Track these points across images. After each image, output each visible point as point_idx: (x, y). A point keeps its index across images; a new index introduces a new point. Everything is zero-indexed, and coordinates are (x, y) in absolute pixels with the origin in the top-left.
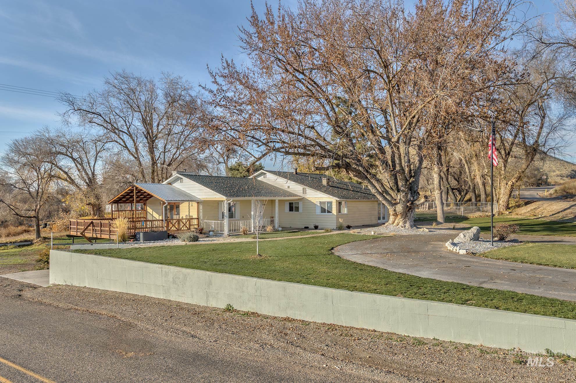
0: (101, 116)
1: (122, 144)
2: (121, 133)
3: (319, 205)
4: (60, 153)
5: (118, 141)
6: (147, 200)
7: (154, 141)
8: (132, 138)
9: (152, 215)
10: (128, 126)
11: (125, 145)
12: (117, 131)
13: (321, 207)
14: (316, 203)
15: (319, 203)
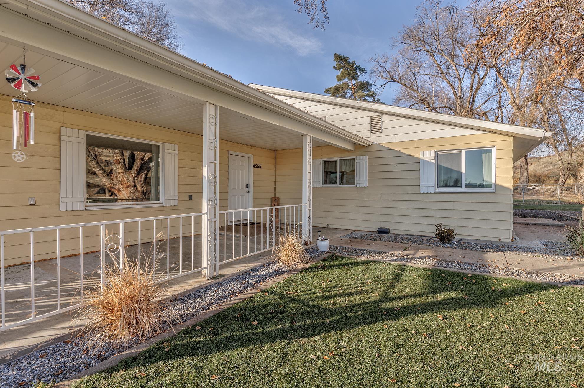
13: (439, 167)
14: (421, 157)
15: (433, 154)
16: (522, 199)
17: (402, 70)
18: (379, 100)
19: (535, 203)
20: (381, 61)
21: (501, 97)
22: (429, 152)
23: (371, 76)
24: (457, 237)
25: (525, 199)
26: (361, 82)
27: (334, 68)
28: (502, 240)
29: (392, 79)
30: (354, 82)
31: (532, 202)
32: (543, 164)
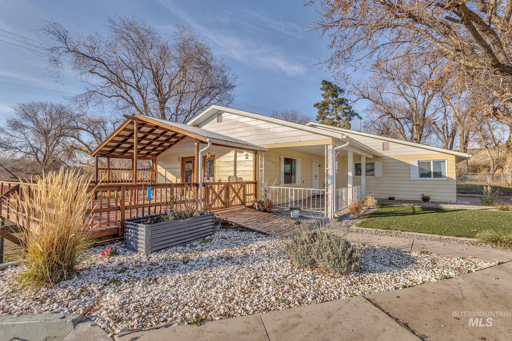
0: (104, 63)
1: (130, 100)
2: (129, 87)
3: (417, 165)
4: (82, 129)
5: (125, 97)
6: (157, 155)
7: (166, 99)
8: (141, 93)
9: (165, 177)
10: (137, 80)
11: (133, 101)
12: (123, 84)
13: (420, 168)
14: (410, 163)
15: (417, 162)
16: (463, 184)
17: (370, 90)
18: (354, 111)
19: (472, 186)
20: (355, 84)
21: (446, 110)
22: (414, 161)
23: (348, 94)
24: (430, 200)
25: (465, 184)
26: (340, 99)
27: (321, 89)
28: (452, 201)
29: (363, 96)
30: (335, 99)
31: (471, 186)
32: (481, 156)
